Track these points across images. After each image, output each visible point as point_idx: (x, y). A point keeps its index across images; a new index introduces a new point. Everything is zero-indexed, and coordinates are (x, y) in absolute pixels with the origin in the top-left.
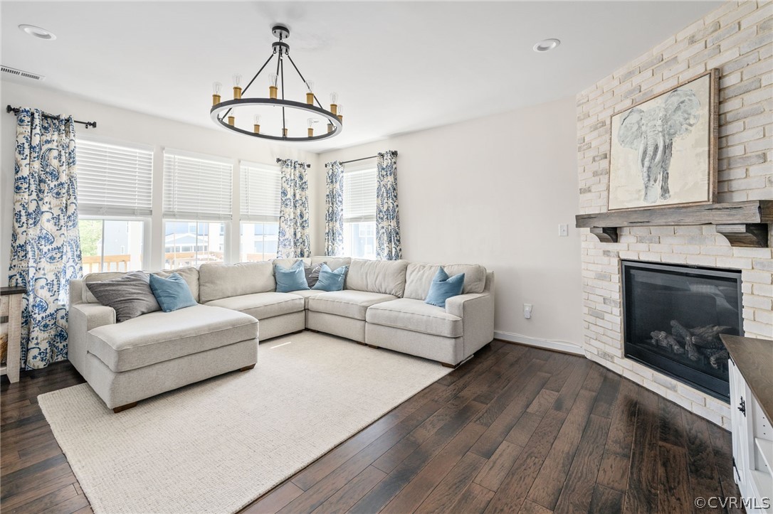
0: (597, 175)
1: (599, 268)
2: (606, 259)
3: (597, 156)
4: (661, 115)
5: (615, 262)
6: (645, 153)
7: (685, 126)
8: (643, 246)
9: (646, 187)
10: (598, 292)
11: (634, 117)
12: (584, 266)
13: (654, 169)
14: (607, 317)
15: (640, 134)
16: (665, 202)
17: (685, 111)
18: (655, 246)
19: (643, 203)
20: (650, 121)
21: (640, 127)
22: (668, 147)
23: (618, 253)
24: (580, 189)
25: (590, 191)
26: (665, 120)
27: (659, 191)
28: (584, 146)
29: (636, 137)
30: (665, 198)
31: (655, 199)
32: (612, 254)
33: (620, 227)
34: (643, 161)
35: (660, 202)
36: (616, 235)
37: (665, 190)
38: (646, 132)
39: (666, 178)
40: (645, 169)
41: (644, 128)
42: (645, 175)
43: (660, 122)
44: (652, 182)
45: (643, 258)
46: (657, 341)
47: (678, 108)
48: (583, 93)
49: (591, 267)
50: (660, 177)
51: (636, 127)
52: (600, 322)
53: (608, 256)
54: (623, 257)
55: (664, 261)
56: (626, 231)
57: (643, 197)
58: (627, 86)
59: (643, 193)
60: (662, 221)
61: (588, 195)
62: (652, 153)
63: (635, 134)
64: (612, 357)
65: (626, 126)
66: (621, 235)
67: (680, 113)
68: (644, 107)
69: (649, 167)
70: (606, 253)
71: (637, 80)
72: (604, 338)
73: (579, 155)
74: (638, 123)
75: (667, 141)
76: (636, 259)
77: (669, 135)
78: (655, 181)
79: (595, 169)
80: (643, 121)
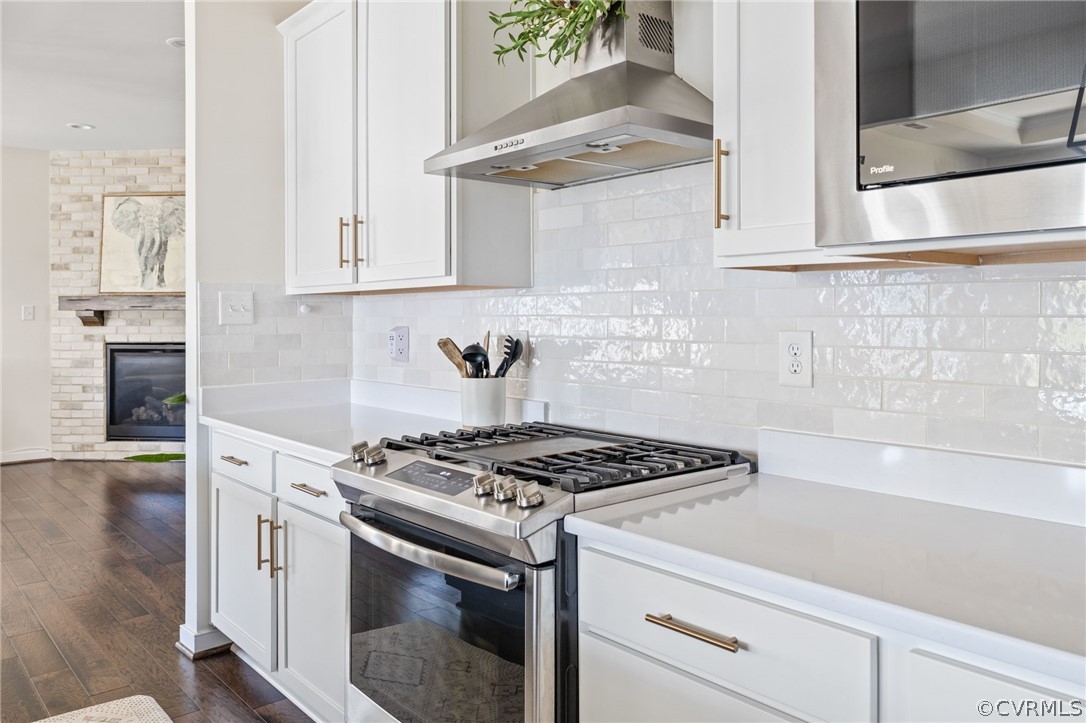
0: (78, 252)
1: (78, 355)
2: (87, 345)
3: (80, 231)
4: (158, 213)
5: (100, 347)
6: (142, 243)
7: (178, 230)
8: (133, 329)
9: (144, 275)
10: (75, 381)
11: (130, 207)
12: (54, 355)
13: (151, 261)
14: (86, 406)
15: (136, 224)
16: (161, 290)
17: (178, 218)
18: (145, 329)
19: (139, 289)
20: (147, 215)
21: (136, 218)
22: (164, 245)
23: (104, 337)
24: (52, 265)
25: (67, 269)
26: (162, 219)
27: (156, 280)
28: (58, 215)
29: (133, 226)
30: (161, 286)
31: (151, 285)
32: (96, 339)
33: (108, 311)
34: (140, 250)
35: (156, 289)
36: (103, 318)
37: (161, 280)
38: (143, 224)
39: (161, 270)
40: (142, 258)
41: (141, 220)
42: (143, 264)
43: (156, 219)
44: (149, 271)
45: (132, 340)
46: (138, 417)
47: (172, 213)
48: (61, 153)
49: (65, 355)
50: (157, 268)
51: (132, 216)
52: (76, 414)
53: (90, 340)
54: (109, 340)
55: (153, 341)
56: (114, 315)
57: (140, 284)
58: (119, 171)
59: (140, 279)
60: (162, 306)
61: (64, 274)
62: (149, 245)
63: (132, 222)
64: (92, 446)
65: (121, 212)
66: (108, 318)
67: (174, 217)
68: (140, 199)
69: (146, 257)
70: (88, 338)
71: (131, 171)
72: (82, 430)
73: (52, 225)
74: (135, 213)
75: (164, 238)
76: (125, 341)
77: (166, 233)
78: (152, 270)
79: (76, 245)
80: (140, 213)
